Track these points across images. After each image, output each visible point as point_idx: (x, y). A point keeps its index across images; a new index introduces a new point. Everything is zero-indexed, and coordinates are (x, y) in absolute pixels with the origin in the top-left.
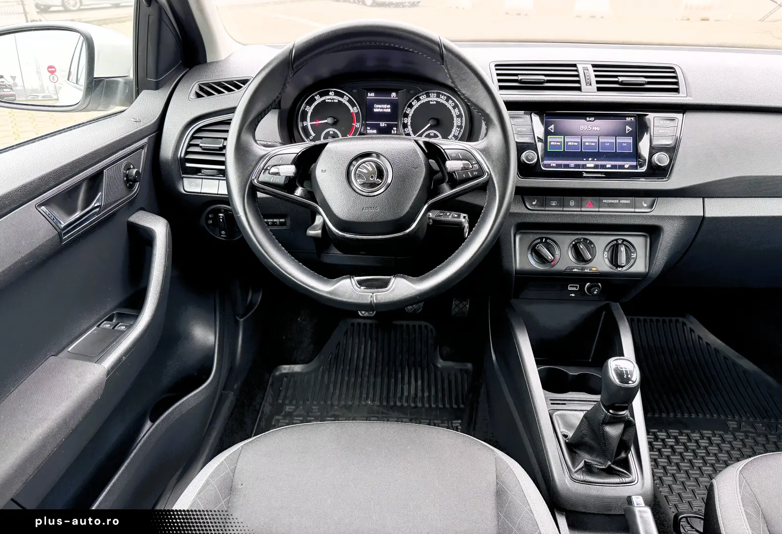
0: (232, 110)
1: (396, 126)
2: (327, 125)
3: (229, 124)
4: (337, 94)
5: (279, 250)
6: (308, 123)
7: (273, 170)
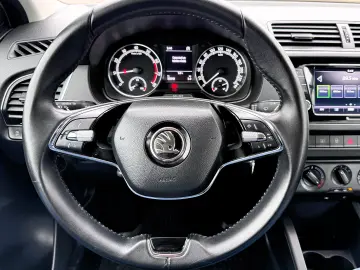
0: (32, 71)
1: (191, 74)
2: (133, 74)
3: (27, 85)
4: (140, 48)
5: (77, 211)
6: (117, 73)
7: (71, 135)
